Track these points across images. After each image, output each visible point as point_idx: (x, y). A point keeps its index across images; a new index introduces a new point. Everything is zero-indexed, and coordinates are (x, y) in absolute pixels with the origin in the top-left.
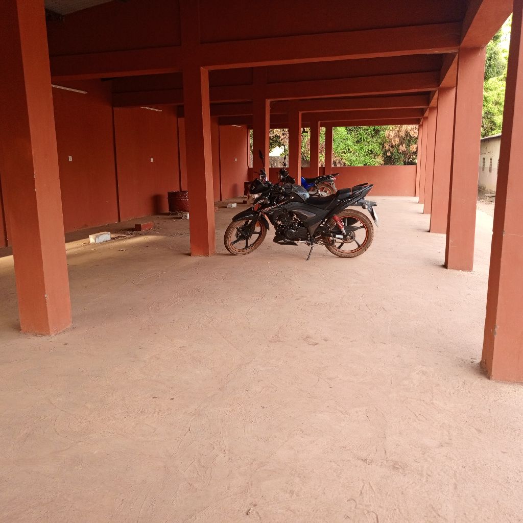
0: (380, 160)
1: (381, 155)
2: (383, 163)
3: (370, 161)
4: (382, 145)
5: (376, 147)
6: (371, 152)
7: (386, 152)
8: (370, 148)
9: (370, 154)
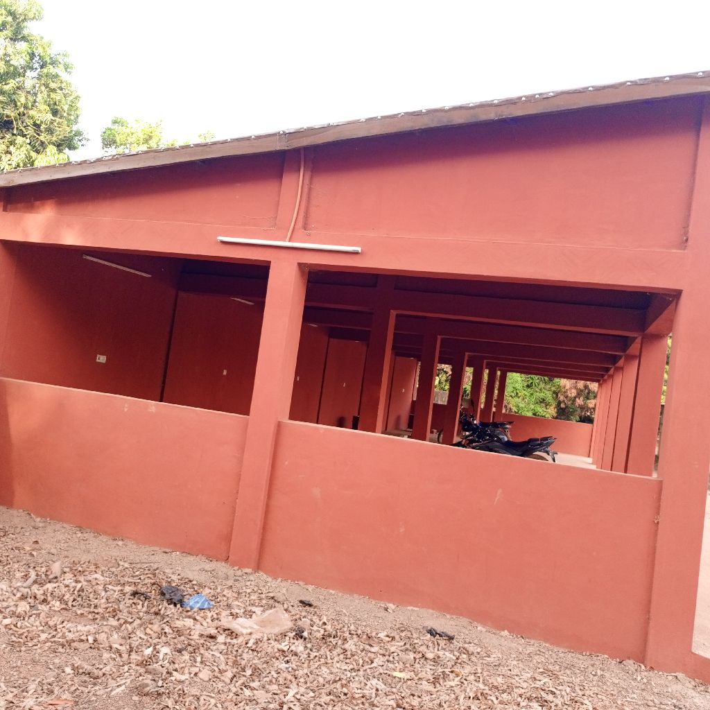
0: (552, 411)
1: (554, 406)
2: (555, 415)
3: (540, 410)
4: (556, 393)
5: (549, 396)
6: (543, 401)
7: (559, 403)
8: (542, 395)
9: (541, 402)
